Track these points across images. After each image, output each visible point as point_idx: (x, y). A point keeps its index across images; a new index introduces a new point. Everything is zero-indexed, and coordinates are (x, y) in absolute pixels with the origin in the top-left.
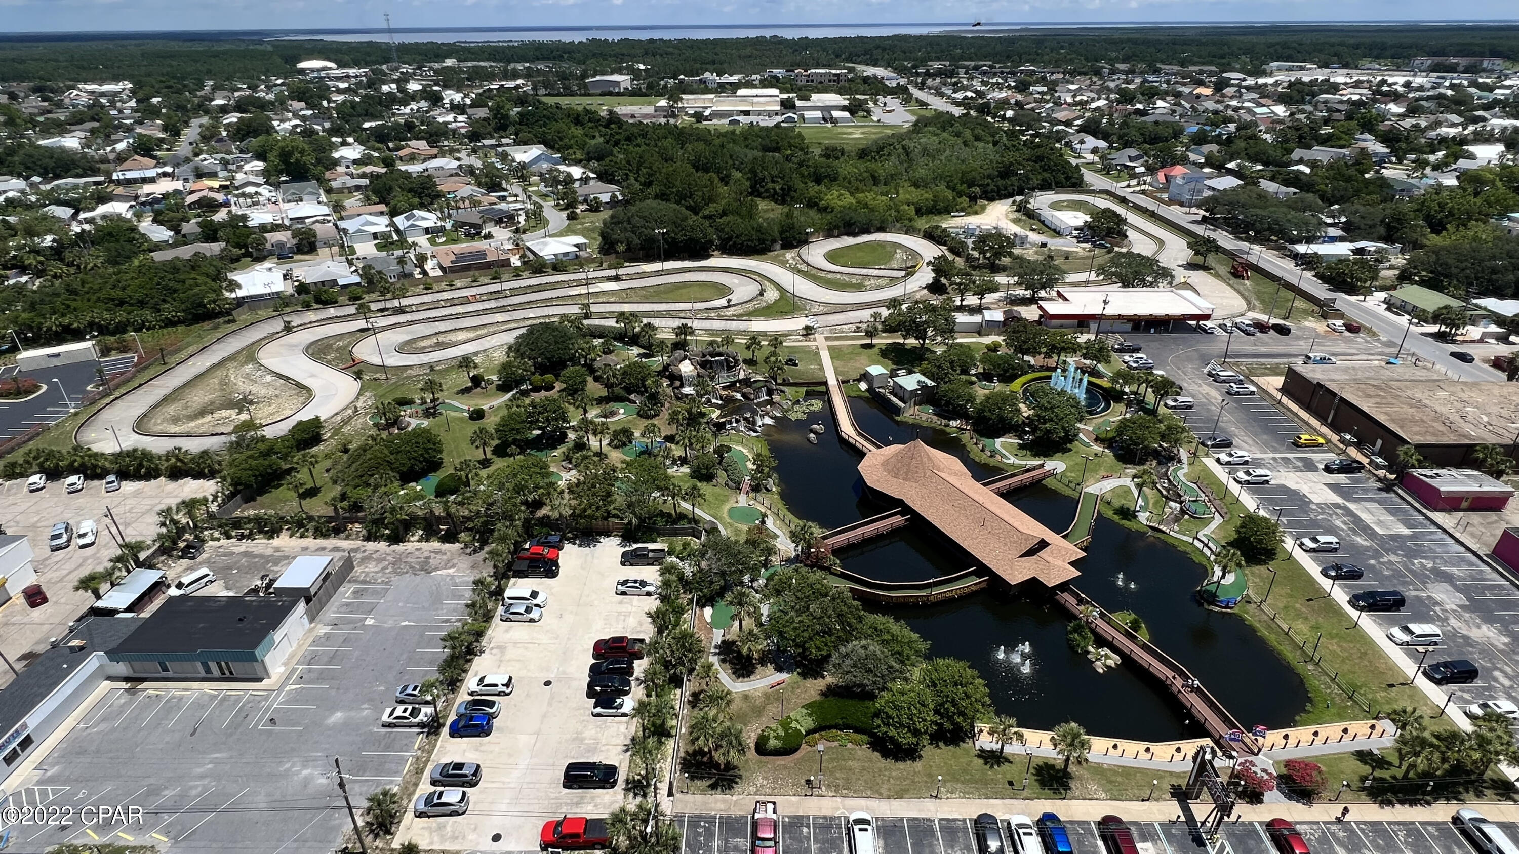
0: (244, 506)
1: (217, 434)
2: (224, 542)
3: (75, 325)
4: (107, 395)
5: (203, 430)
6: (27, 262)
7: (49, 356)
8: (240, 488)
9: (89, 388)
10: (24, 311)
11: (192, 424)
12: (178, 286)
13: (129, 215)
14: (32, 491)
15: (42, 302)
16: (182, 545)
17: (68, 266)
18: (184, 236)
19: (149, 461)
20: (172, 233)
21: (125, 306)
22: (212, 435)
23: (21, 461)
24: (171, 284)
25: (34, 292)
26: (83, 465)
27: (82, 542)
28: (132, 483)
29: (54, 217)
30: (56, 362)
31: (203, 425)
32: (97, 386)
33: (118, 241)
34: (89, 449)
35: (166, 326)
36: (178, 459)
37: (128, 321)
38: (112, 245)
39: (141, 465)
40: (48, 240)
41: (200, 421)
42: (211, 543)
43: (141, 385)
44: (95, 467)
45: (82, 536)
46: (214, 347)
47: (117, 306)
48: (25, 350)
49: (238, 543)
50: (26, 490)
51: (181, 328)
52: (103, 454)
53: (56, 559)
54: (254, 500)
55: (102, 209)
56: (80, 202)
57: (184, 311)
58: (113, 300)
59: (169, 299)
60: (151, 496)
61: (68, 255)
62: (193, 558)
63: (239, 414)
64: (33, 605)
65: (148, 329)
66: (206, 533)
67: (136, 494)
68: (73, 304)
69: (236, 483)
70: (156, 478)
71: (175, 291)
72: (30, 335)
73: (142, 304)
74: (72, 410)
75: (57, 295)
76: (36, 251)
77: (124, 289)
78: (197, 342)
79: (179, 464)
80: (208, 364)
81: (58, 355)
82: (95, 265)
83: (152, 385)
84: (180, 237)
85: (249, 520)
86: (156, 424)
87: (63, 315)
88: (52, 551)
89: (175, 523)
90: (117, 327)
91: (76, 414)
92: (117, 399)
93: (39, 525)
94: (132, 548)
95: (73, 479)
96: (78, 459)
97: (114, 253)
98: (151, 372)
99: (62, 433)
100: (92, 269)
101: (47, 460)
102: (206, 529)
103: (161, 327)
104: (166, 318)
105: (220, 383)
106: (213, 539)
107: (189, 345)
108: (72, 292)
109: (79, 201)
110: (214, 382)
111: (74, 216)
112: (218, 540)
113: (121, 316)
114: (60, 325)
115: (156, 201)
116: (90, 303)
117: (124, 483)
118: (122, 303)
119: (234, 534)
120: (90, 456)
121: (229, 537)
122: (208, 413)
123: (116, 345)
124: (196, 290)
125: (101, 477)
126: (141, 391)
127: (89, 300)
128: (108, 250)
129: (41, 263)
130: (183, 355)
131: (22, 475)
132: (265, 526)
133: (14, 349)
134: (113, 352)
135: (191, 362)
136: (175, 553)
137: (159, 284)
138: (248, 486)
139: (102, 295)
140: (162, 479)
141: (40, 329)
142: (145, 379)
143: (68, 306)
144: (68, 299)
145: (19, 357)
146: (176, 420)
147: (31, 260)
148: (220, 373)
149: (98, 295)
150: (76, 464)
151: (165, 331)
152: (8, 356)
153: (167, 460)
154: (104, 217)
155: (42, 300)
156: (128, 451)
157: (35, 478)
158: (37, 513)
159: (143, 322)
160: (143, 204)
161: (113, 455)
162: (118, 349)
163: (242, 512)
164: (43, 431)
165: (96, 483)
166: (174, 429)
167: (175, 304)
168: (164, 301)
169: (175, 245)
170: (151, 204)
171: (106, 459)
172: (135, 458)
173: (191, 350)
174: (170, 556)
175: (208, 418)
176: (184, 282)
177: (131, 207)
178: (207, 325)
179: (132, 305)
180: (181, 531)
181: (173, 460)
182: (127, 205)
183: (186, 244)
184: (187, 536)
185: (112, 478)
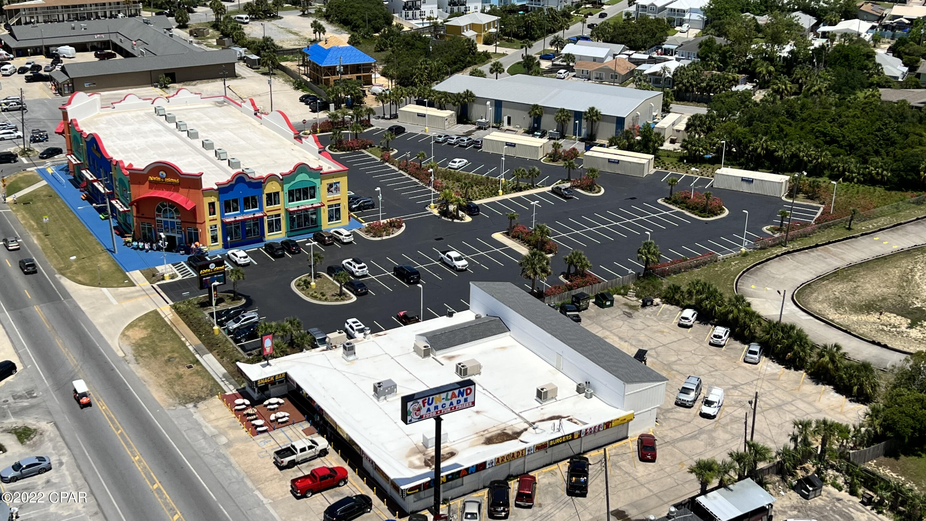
0: (882, 458)
1: (879, 344)
2: (844, 495)
3: (780, 153)
4: (781, 243)
5: (863, 330)
6: (758, 70)
7: (743, 179)
8: (889, 434)
9: (764, 229)
10: (740, 123)
11: (854, 318)
12: (899, 139)
13: (868, 37)
14: (680, 325)
15: (760, 118)
16: (800, 474)
17: (792, 82)
18: (918, 76)
19: (800, 346)
20: (906, 69)
21: (834, 147)
22: (873, 343)
23: (684, 288)
24: (894, 134)
25: (756, 104)
26: (736, 319)
27: (706, 410)
28: (770, 363)
29: (797, 25)
30: (745, 188)
31: (866, 323)
32: (774, 230)
33: (850, 67)
34: (749, 305)
35: (864, 183)
36: (832, 360)
37: (829, 164)
38: (843, 70)
39: (790, 348)
40: (786, 51)
41: (864, 317)
42: (830, 488)
43: (817, 246)
44: (745, 326)
45: (708, 403)
46: (909, 227)
47: (826, 143)
48: (726, 165)
49: (860, 507)
50: (676, 321)
51: (879, 190)
52: (759, 317)
53: (677, 416)
54: (897, 457)
55: (844, 25)
56: (826, 13)
57: (892, 171)
58: (825, 135)
59: (883, 152)
60: (784, 389)
61: (798, 72)
62: (806, 497)
63: (911, 326)
64: (643, 459)
65: (844, 181)
66: (830, 472)
67: (773, 378)
68: (787, 129)
69: (888, 426)
70: (797, 369)
71: (893, 143)
72: (734, 150)
73: (852, 148)
74: (743, 250)
75: (775, 114)
76: (771, 59)
77: (841, 126)
78: (893, 214)
79: (830, 366)
80: (896, 247)
81: (750, 181)
82: (820, 90)
83: (828, 251)
84: (913, 75)
85: (887, 485)
86: (816, 300)
87: (773, 139)
88: (676, 404)
89: (806, 442)
90: (815, 166)
91: (745, 255)
92: (788, 253)
93: (675, 367)
94: (757, 452)
95: (720, 330)
96: (736, 311)
97: (843, 80)
98: (832, 234)
99: (725, 272)
100: (815, 93)
101: (707, 298)
102: (832, 467)
103: (859, 182)
104: (870, 173)
105: (901, 278)
106: (834, 485)
107: (882, 215)
108: (791, 115)
109: (825, 11)
110: (895, 272)
111: (814, 28)
112: (840, 489)
113: (826, 157)
114: (766, 149)
115: (901, 26)
116: (802, 133)
117: (764, 358)
118: (832, 141)
119: (860, 491)
120: (746, 313)
121: (853, 493)
122: (877, 310)
123: (807, 188)
124: (918, 150)
125: (746, 341)
126: (815, 253)
127: (802, 129)
128: (838, 75)
129: (770, 73)
130: (871, 225)
131: (677, 303)
132: (903, 504)
133: (716, 161)
134: (801, 195)
135: (877, 238)
136: (789, 479)
137: (879, 130)
138: (899, 437)
139: (818, 127)
140: (802, 374)
141: (747, 147)
142: (824, 240)
143: (782, 130)
144: (784, 122)
145: (718, 171)
146: (838, 304)
147: (762, 69)
148: (905, 264)
149: (814, 125)
150: (731, 316)
151: (861, 188)
152: (707, 166)
153: (821, 355)
154: (845, 35)
155: (761, 117)
156: (786, 325)
157: (689, 313)
158: (677, 352)
159: (844, 170)
160: (886, 27)
161: (770, 322)
162: (806, 193)
163: (878, 465)
164: (711, 261)
165: (737, 345)
166: (833, 315)
167: (887, 159)
168: (877, 153)
169: (905, 85)
170: (893, 28)
171: (760, 323)
172: (790, 337)
173: (883, 221)
174: (784, 479)
175: (874, 317)
176: (907, 136)
177: (873, 27)
178: (909, 196)
179: (841, 147)
180: (808, 455)
181: (827, 359)
182: (869, 25)
183: (918, 87)
184: (809, 465)
185: (755, 348)
